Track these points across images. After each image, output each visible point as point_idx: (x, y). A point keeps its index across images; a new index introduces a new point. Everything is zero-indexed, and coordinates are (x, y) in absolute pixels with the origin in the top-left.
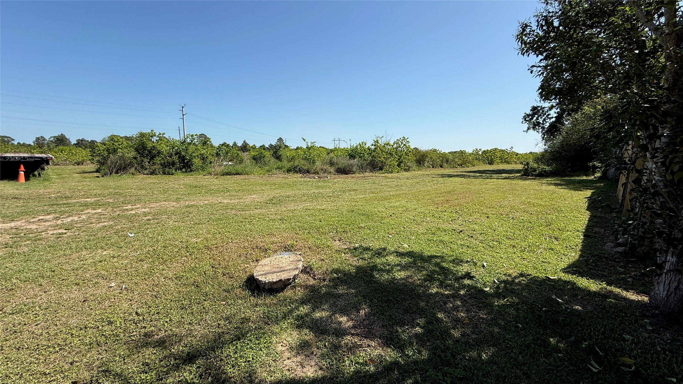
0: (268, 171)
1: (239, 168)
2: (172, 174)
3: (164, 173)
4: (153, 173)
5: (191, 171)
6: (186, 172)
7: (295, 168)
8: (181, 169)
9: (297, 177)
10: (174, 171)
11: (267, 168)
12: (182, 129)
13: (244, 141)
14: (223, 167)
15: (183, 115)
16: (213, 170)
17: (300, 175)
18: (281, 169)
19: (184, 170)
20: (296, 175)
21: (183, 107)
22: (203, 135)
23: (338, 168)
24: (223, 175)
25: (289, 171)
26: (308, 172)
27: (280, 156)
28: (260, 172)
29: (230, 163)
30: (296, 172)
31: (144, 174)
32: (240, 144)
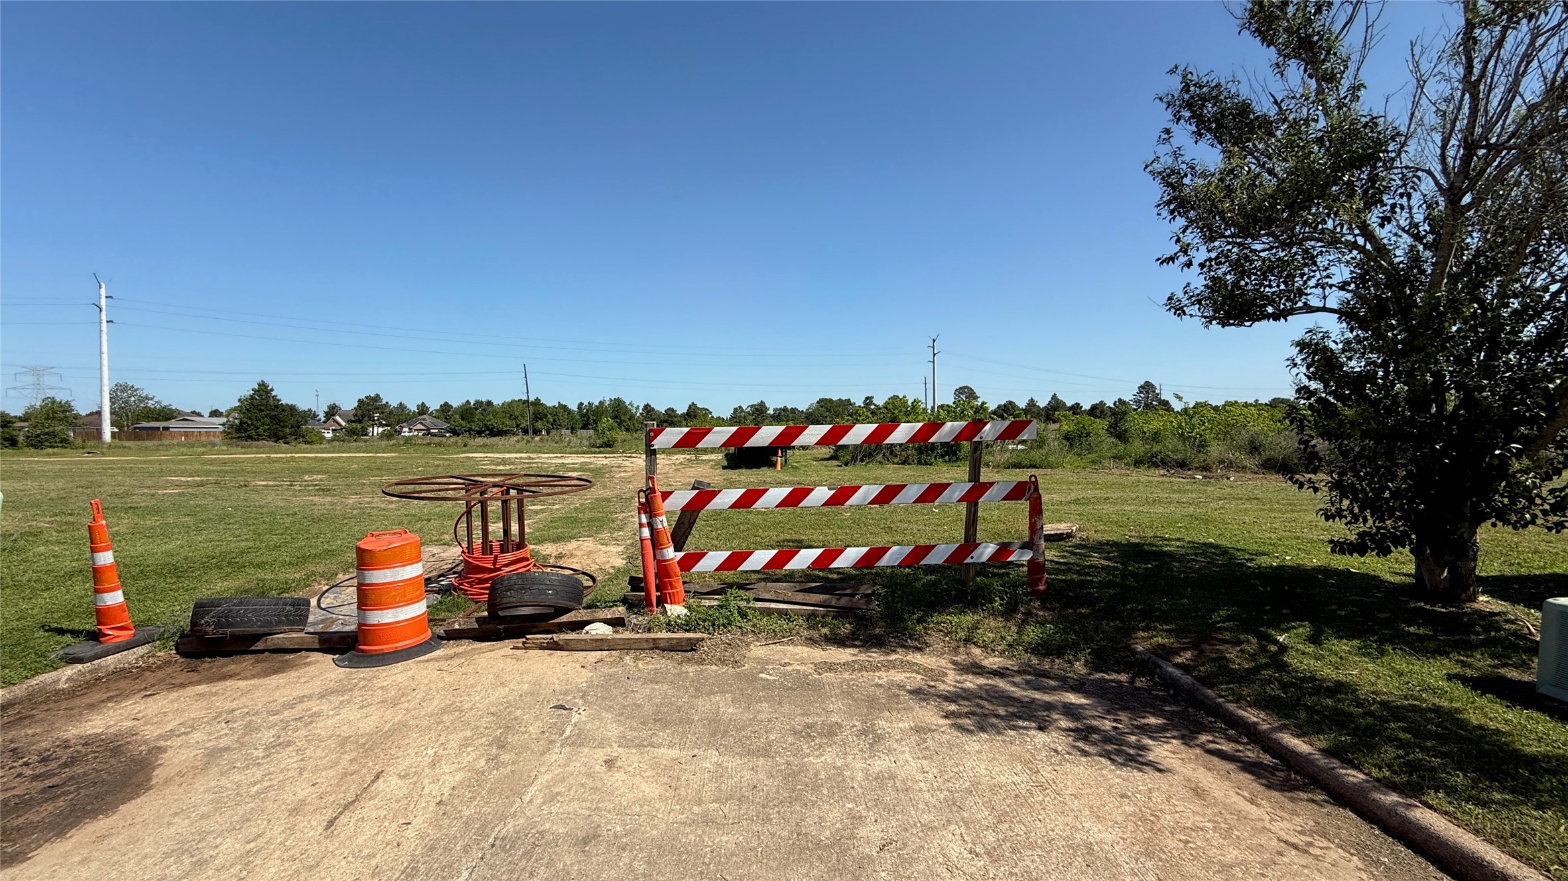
0: (1093, 462)
1: (1036, 455)
2: (931, 465)
3: (920, 463)
4: (905, 462)
5: (958, 459)
6: (949, 461)
7: (1152, 456)
8: (942, 456)
9: (1156, 475)
10: (933, 460)
11: (1093, 456)
12: (930, 381)
13: (1054, 396)
14: (1008, 455)
15: (934, 355)
16: (991, 458)
17: (1162, 472)
18: (1122, 459)
19: (947, 458)
20: (1152, 471)
21: (934, 341)
22: (967, 387)
23: (1269, 459)
24: (1008, 467)
25: (1138, 463)
26: (1183, 465)
27: (1126, 431)
28: (1076, 464)
29: (1020, 447)
30: (1156, 465)
31: (894, 463)
32: (1042, 403)
